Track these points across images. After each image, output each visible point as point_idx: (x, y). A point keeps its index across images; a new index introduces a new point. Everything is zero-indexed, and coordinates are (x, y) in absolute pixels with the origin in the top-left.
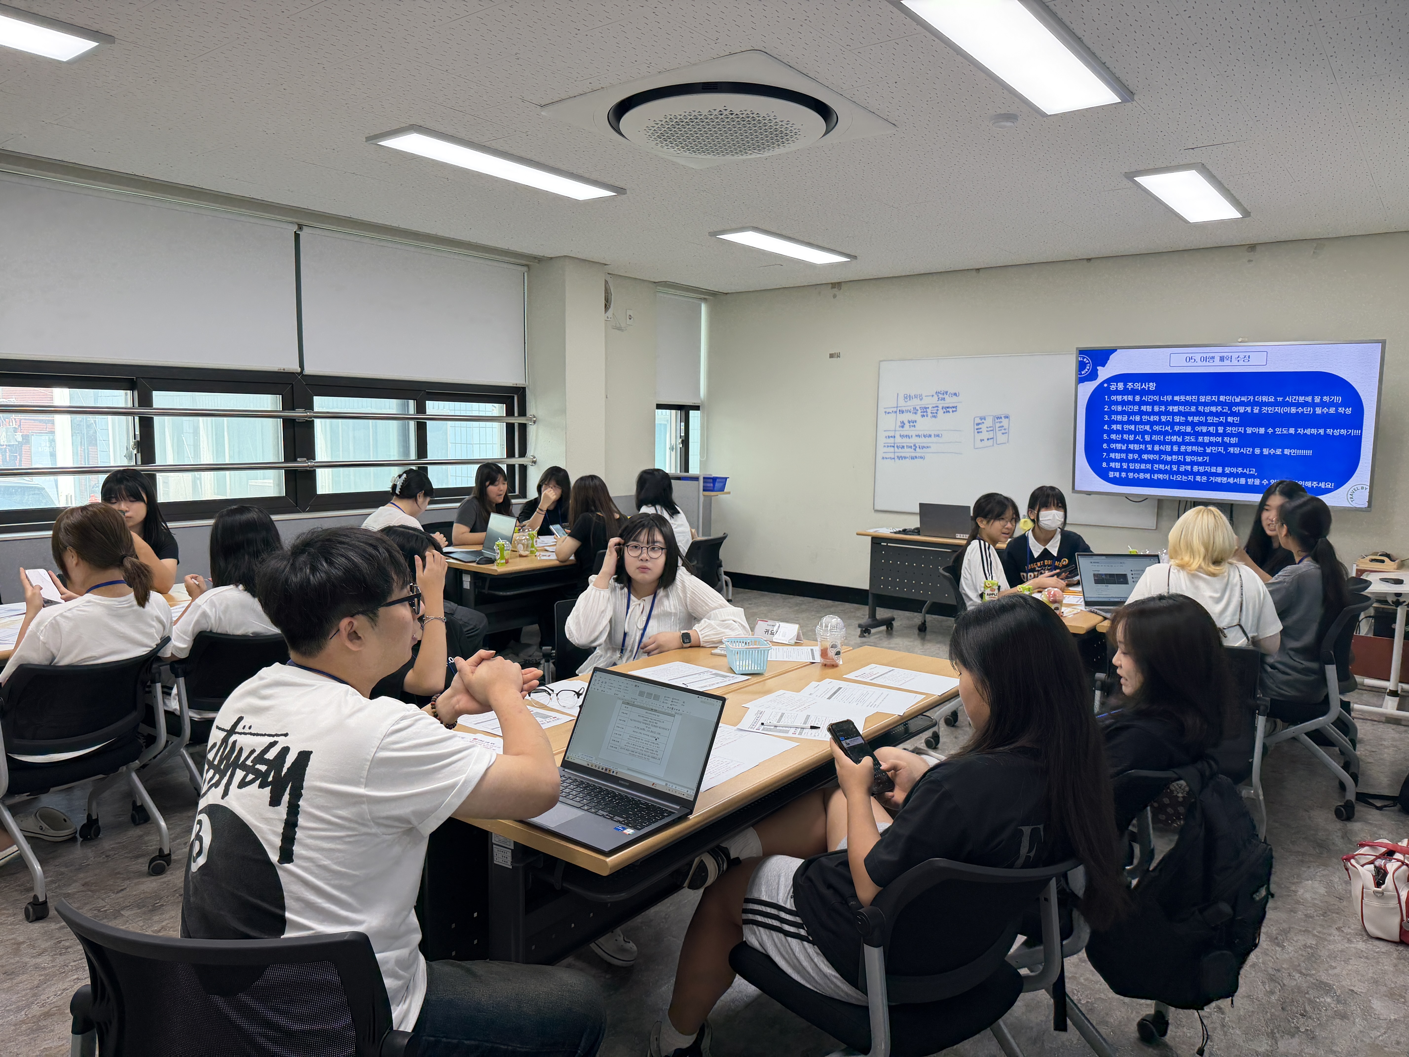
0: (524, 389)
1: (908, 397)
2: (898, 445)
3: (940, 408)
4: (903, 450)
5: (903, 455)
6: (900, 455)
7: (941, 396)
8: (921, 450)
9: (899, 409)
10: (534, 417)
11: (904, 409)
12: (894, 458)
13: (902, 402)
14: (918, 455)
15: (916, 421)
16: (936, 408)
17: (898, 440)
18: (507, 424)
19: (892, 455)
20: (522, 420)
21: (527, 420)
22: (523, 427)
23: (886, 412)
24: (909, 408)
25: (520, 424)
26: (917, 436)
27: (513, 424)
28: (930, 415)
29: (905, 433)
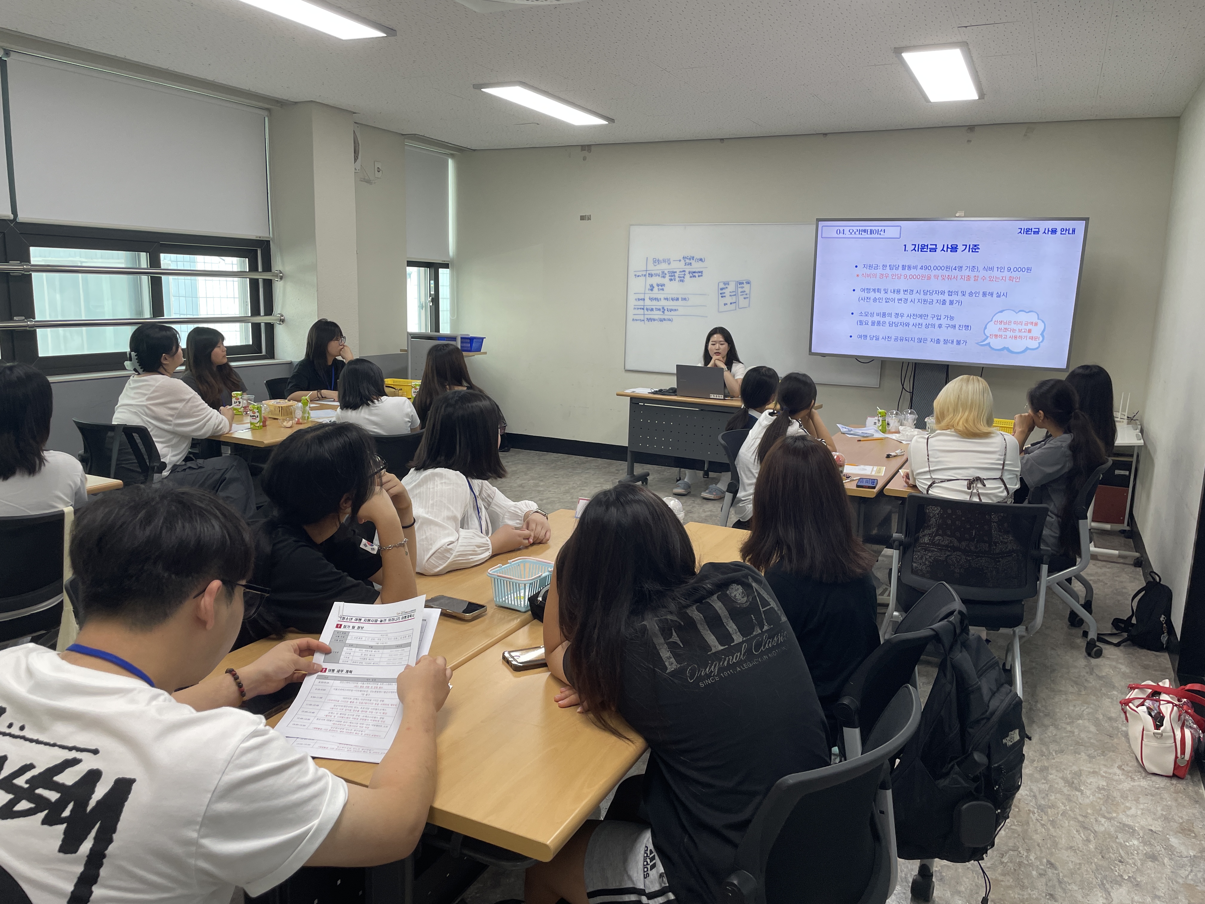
0: (268, 242)
1: (656, 261)
2: (648, 307)
3: (687, 273)
4: (652, 312)
5: (652, 317)
6: (649, 317)
7: (688, 261)
8: (669, 313)
9: (648, 272)
10: (281, 273)
11: (653, 272)
12: (644, 320)
13: (651, 267)
14: (666, 317)
15: (664, 285)
16: (683, 273)
17: (648, 302)
18: (251, 280)
19: (642, 317)
20: (267, 276)
21: (273, 276)
22: (269, 284)
23: (636, 275)
24: (658, 272)
25: (265, 280)
26: (665, 299)
27: (257, 280)
28: (677, 279)
29: (654, 296)
